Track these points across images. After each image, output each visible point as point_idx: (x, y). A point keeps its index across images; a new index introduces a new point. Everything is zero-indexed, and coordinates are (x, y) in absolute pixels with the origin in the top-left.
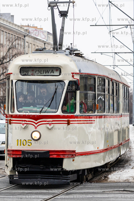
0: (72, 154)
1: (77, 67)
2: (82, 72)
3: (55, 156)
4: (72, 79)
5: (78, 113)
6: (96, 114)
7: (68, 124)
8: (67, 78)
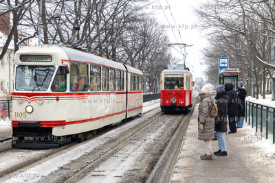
0: (62, 123)
1: (68, 56)
2: (71, 59)
3: (45, 126)
4: (61, 65)
5: (68, 91)
6: (89, 91)
7: (58, 99)
8: (57, 64)
